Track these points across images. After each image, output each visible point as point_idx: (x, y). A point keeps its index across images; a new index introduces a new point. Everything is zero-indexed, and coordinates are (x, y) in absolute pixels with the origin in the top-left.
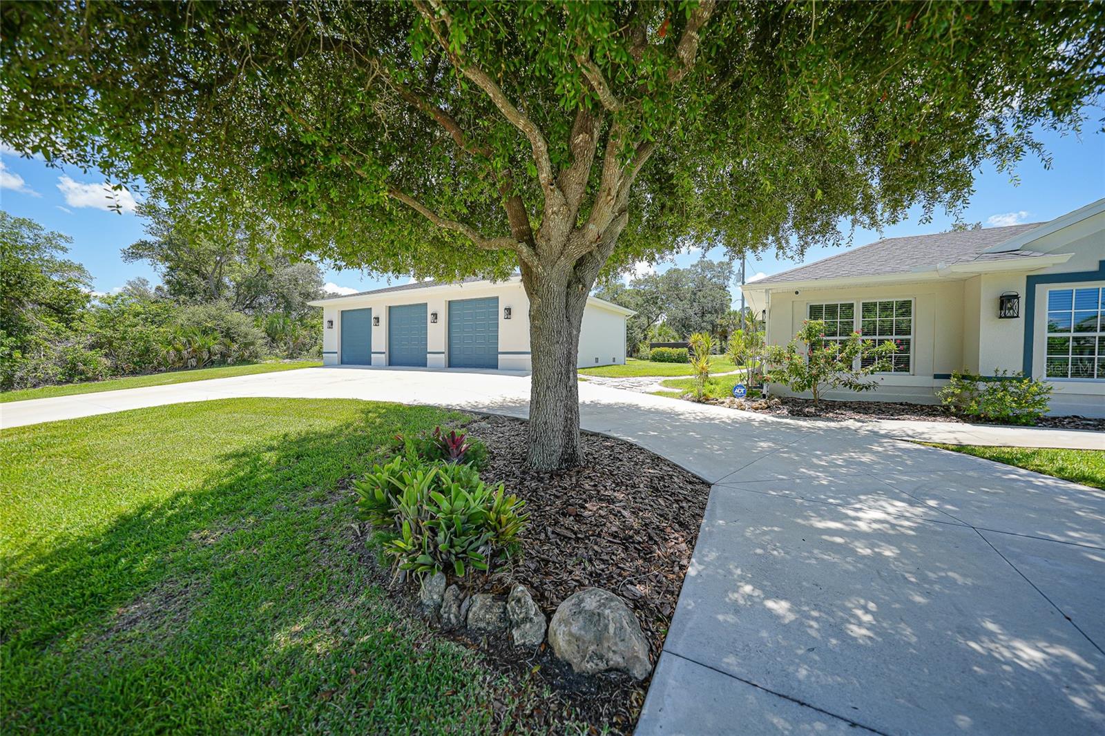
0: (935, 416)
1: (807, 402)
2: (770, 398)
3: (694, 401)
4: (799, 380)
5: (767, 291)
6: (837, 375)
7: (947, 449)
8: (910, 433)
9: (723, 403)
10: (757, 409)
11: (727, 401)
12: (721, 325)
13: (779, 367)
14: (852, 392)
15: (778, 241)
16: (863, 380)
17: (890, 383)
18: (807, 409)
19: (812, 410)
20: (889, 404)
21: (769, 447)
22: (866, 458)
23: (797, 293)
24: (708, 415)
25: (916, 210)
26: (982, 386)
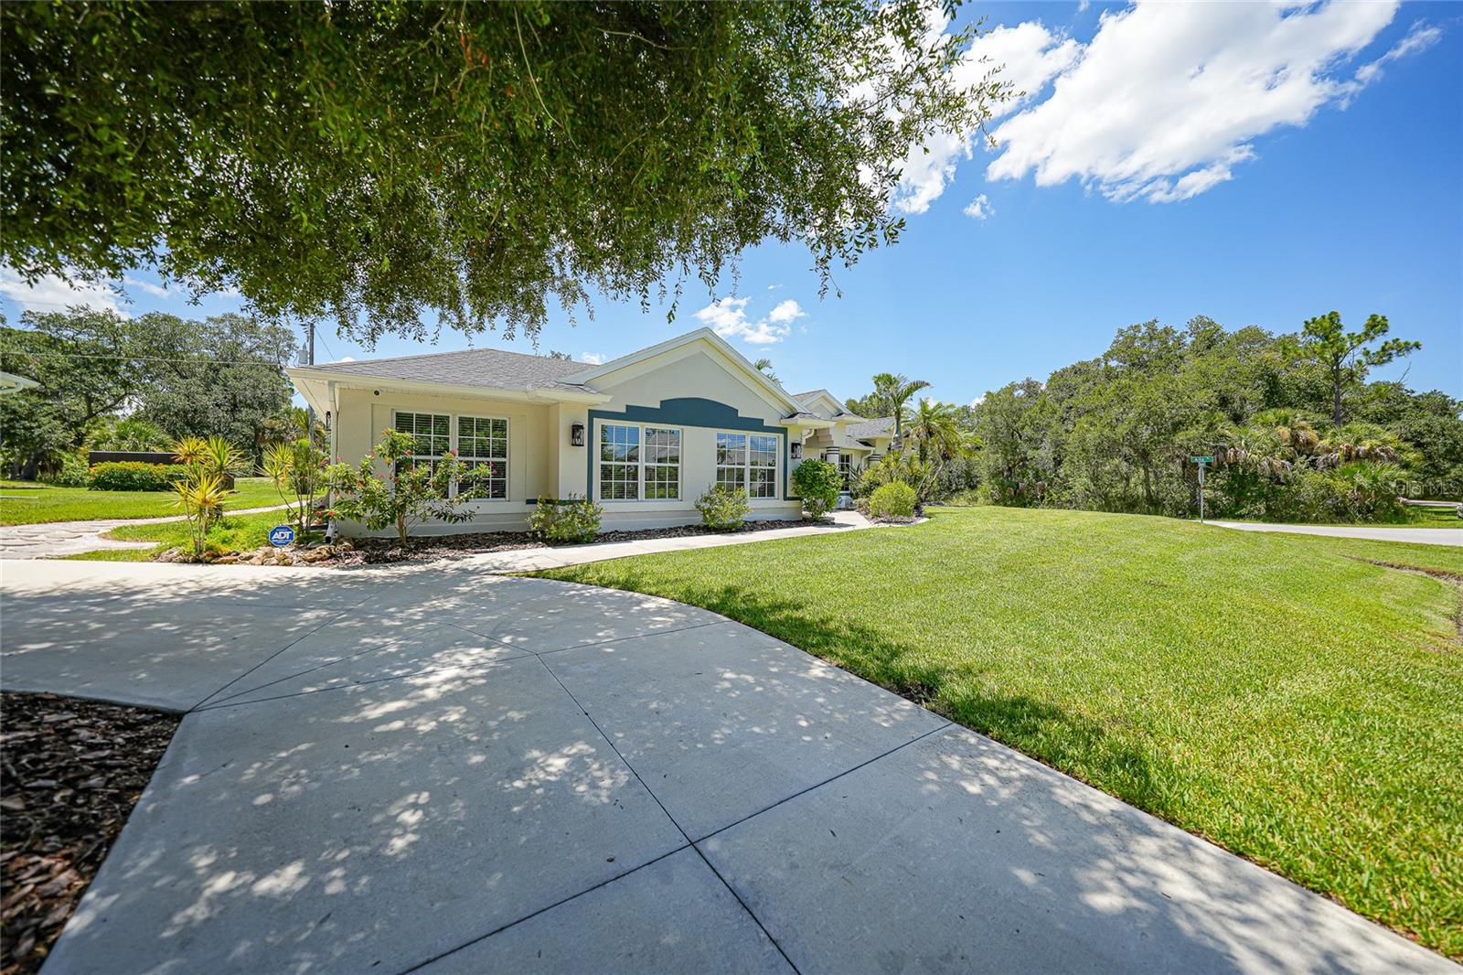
0: (525, 543)
1: (393, 543)
2: (337, 542)
3: (185, 562)
4: (378, 513)
5: (331, 384)
6: (428, 504)
7: (529, 576)
8: (497, 564)
9: (250, 558)
10: (313, 561)
11: (260, 553)
12: (272, 429)
13: (349, 497)
14: (446, 524)
15: (339, 310)
16: (458, 509)
17: (487, 511)
18: (390, 553)
19: (398, 552)
20: (486, 534)
21: (318, 617)
22: (449, 605)
23: (377, 393)
24: (209, 584)
25: (501, 321)
26: (560, 509)
